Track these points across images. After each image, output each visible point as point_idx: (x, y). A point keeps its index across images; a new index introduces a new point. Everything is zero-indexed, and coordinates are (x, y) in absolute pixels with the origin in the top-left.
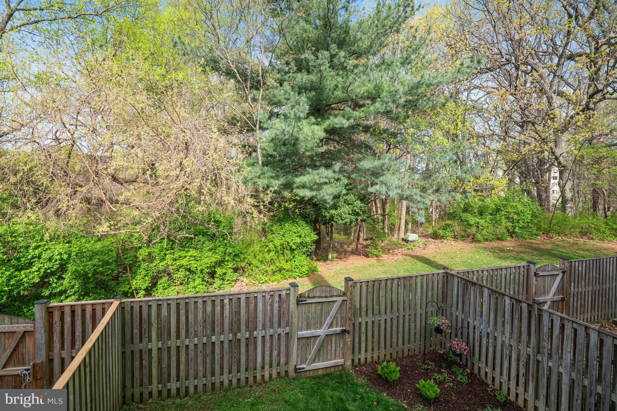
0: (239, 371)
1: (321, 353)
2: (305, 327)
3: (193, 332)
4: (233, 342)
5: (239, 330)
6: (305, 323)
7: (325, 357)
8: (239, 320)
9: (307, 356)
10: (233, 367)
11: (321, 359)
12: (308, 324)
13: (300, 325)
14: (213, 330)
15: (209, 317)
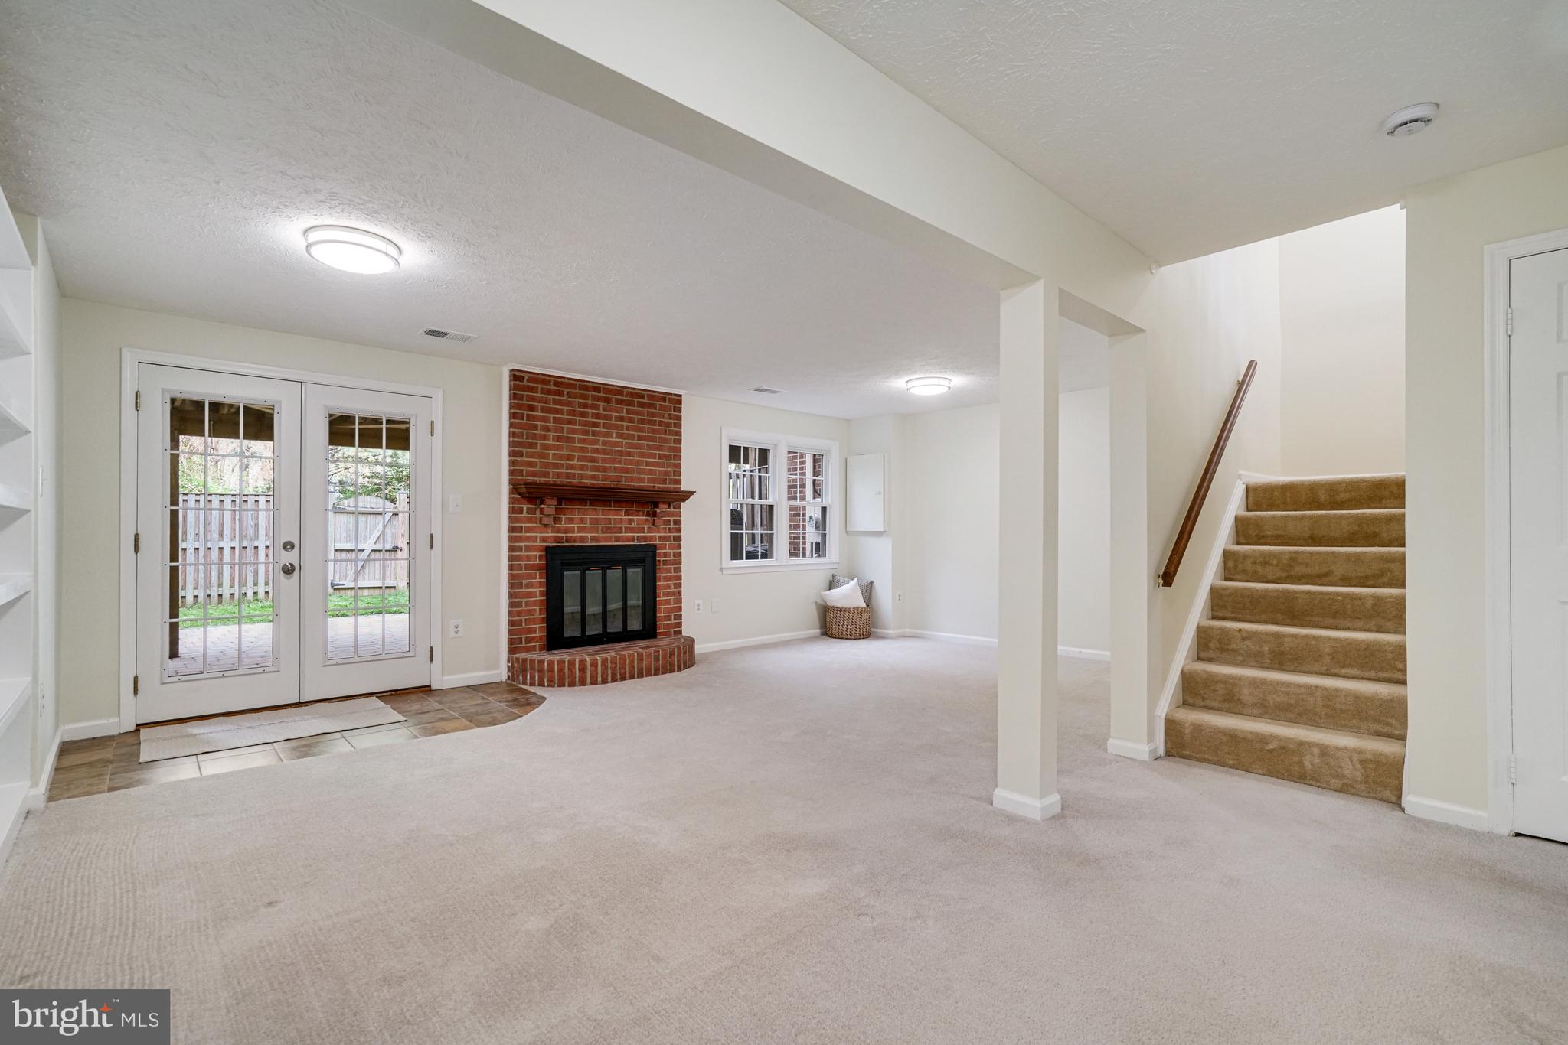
0: (256, 584)
1: (367, 570)
2: (345, 539)
3: (193, 534)
4: (248, 550)
5: (257, 537)
6: (344, 535)
7: (372, 576)
8: (257, 525)
9: (348, 573)
10: (248, 576)
11: (367, 577)
12: (349, 536)
13: (338, 536)
14: (221, 535)
15: (215, 518)
